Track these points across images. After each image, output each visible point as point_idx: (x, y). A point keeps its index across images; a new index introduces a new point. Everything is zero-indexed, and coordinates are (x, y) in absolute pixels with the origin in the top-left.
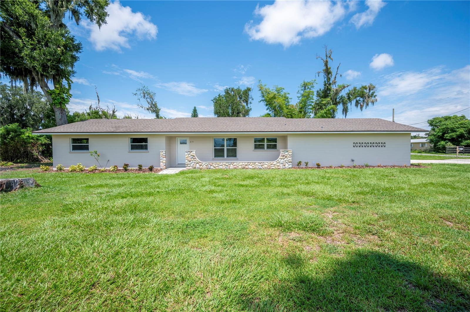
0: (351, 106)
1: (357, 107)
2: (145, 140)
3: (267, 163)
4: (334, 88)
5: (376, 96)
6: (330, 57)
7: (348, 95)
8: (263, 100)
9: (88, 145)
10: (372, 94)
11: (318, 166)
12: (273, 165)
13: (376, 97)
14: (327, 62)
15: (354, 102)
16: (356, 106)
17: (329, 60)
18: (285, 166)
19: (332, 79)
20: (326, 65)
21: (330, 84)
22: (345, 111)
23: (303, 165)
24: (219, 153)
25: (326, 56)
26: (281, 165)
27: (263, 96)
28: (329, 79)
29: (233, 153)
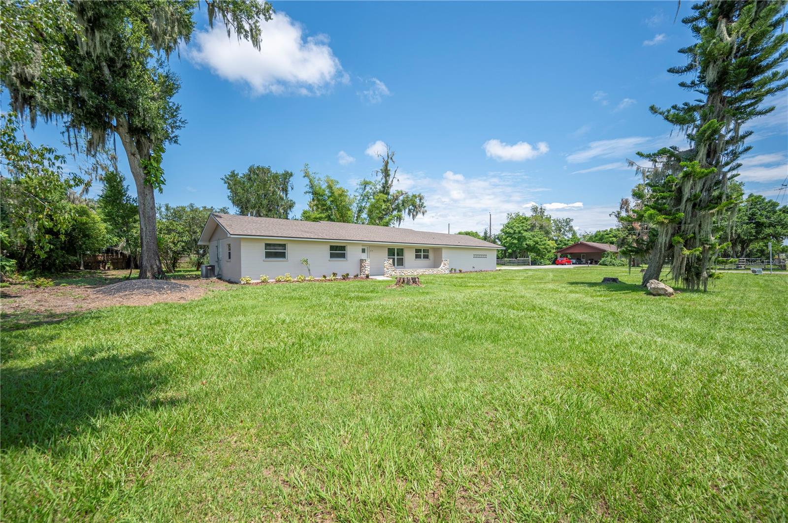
0: (405, 214)
1: (410, 216)
2: (343, 248)
3: (435, 270)
4: (392, 191)
5: (425, 207)
6: (391, 158)
7: (403, 202)
8: (310, 192)
9: (286, 252)
10: (422, 205)
11: (460, 271)
12: (441, 271)
13: (425, 209)
14: (387, 163)
15: (407, 210)
16: (409, 214)
17: (390, 161)
18: (446, 271)
19: (390, 182)
20: (387, 164)
21: (388, 187)
22: (399, 219)
23: (453, 271)
25: (388, 157)
26: (444, 271)
27: (312, 187)
28: (386, 181)
29: (401, 262)
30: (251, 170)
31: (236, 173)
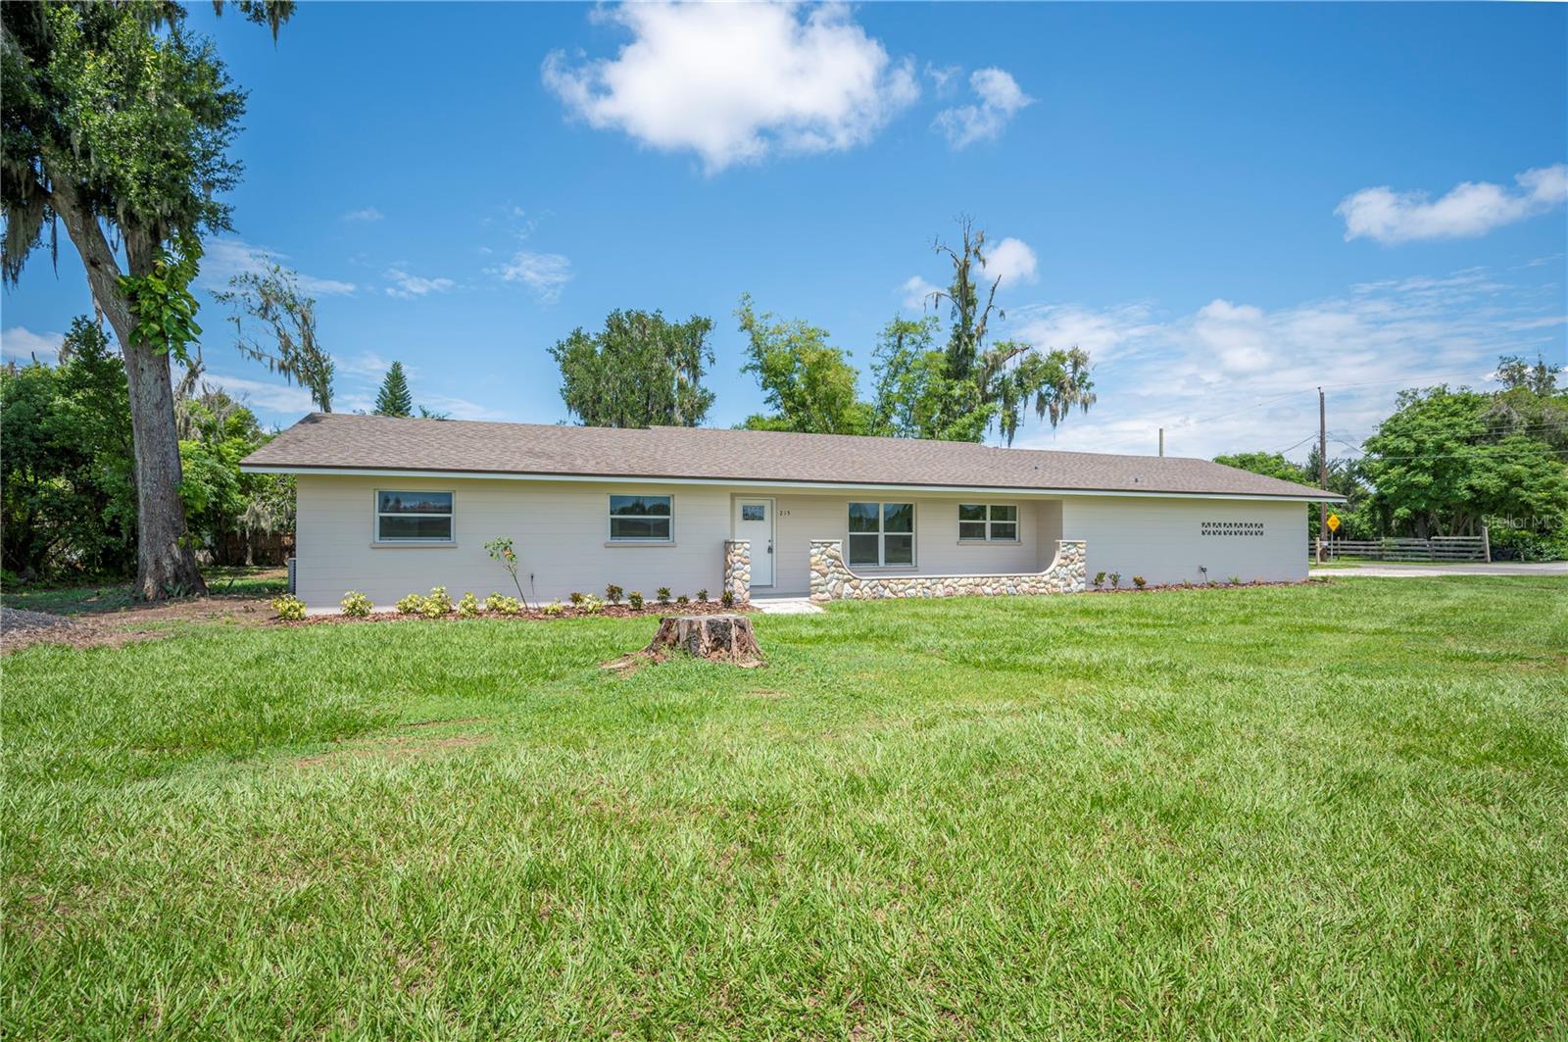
0: (1026, 410)
1: (1042, 415)
3: (1027, 579)
4: (985, 348)
5: (1090, 385)
6: (976, 252)
7: (1020, 373)
8: (754, 368)
9: (449, 518)
10: (1082, 379)
11: (1140, 584)
12: (1042, 585)
13: (1092, 390)
14: (966, 266)
15: (1033, 399)
16: (1040, 409)
17: (971, 258)
18: (1069, 585)
19: (977, 321)
20: (963, 272)
21: (971, 337)
22: (1011, 426)
23: (1107, 582)
24: (862, 552)
25: (967, 250)
26: (1062, 584)
27: (759, 354)
28: (967, 320)
29: (901, 551)
30: (615, 324)
31: (583, 332)
